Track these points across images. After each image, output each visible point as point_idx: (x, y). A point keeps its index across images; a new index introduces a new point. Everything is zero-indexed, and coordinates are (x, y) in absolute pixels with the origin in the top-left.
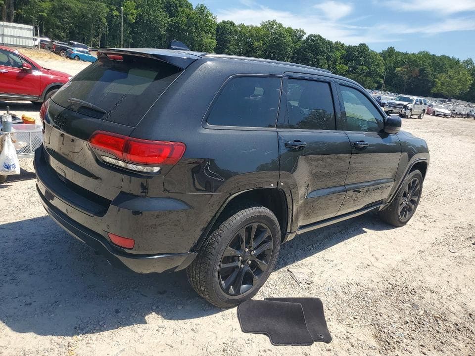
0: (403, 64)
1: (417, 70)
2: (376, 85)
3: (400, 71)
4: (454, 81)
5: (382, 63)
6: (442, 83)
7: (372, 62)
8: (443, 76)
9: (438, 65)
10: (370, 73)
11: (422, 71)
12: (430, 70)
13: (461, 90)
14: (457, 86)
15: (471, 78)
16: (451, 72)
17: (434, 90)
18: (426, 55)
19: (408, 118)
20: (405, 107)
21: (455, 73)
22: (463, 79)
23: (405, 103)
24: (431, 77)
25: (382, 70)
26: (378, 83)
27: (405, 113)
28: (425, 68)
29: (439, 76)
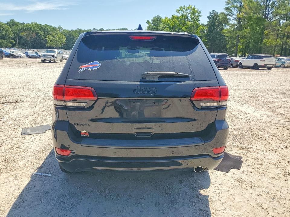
0: (24, 30)
1: (34, 34)
2: (11, 45)
3: (23, 35)
4: (57, 39)
5: (10, 29)
6: (51, 40)
7: (3, 29)
8: (50, 37)
9: (45, 30)
10: (4, 37)
11: (37, 34)
12: (41, 33)
13: (62, 44)
14: (59, 42)
15: (64, 37)
16: (54, 34)
17: (47, 45)
18: (36, 25)
19: (56, 63)
20: (53, 56)
21: (56, 35)
22: (61, 37)
23: (53, 54)
24: (43, 37)
25: (11, 35)
26: (11, 43)
27: (54, 60)
28: (38, 32)
29: (48, 36)
